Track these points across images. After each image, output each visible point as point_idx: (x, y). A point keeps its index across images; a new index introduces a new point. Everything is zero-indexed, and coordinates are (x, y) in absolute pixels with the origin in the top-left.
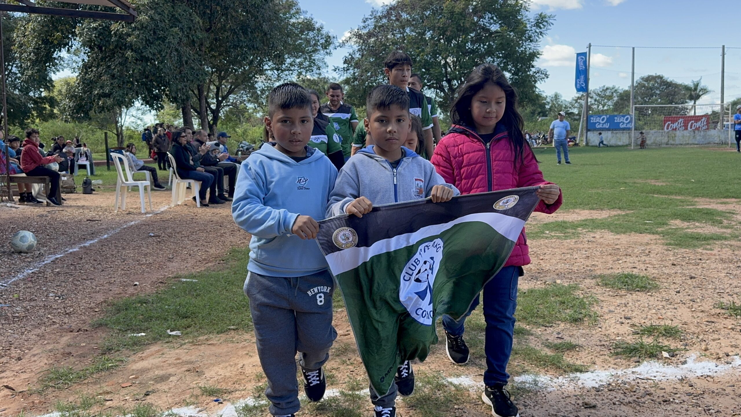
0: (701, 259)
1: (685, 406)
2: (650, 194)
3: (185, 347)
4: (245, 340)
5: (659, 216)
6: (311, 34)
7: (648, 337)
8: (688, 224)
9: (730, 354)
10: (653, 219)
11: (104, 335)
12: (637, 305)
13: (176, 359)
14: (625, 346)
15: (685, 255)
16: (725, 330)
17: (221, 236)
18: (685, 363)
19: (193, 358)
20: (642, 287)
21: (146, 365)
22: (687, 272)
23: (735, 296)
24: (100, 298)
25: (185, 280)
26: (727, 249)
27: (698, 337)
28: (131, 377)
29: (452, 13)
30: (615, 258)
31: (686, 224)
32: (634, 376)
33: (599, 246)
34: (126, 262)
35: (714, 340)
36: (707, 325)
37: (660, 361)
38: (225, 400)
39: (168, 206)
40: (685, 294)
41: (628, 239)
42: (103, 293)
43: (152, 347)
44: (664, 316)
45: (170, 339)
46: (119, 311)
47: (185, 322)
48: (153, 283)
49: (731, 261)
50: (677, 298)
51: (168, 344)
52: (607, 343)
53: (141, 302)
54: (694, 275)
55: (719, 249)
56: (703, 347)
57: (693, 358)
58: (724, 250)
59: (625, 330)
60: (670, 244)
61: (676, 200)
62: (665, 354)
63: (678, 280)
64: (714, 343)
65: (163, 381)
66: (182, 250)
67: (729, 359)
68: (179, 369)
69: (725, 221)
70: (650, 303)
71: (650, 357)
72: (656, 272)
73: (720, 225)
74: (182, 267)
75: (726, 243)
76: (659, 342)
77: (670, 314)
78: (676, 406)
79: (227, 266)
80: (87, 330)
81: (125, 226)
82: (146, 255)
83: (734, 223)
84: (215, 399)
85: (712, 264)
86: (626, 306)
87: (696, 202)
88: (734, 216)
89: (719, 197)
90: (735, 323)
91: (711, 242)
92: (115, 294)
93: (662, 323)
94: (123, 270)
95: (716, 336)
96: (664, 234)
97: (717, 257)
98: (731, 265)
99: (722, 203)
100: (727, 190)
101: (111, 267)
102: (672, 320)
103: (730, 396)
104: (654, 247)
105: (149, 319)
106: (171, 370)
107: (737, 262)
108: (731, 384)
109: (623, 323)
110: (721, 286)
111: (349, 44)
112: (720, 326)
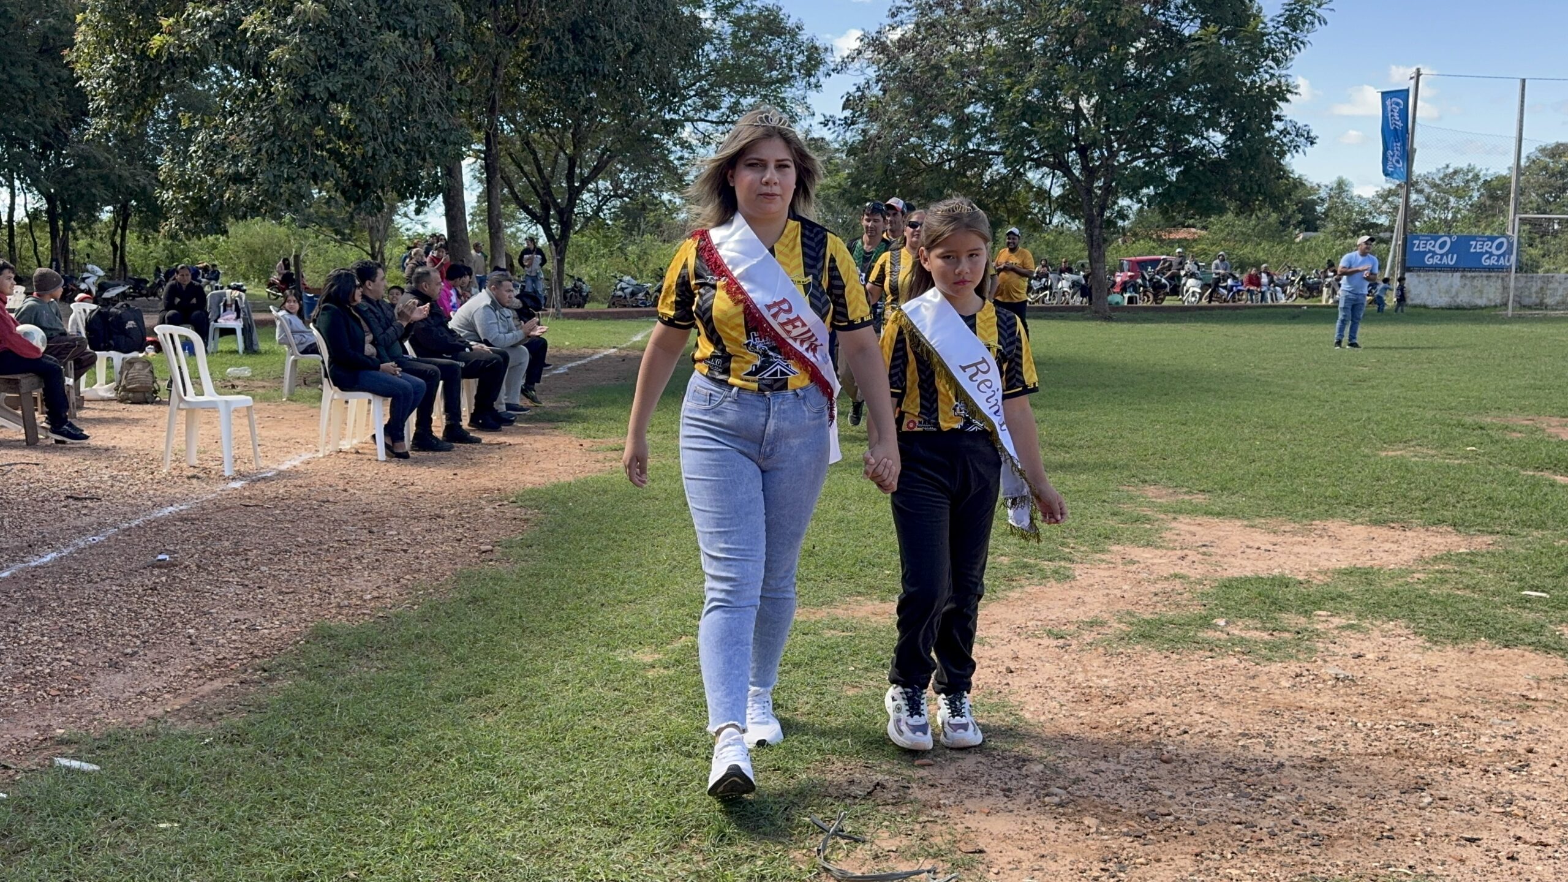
5: (1566, 570)
10: (1550, 584)
17: (342, 570)
39: (305, 456)
41: (1463, 675)
66: (188, 623)
79: (252, 697)
81: (137, 522)
111: (857, 64)
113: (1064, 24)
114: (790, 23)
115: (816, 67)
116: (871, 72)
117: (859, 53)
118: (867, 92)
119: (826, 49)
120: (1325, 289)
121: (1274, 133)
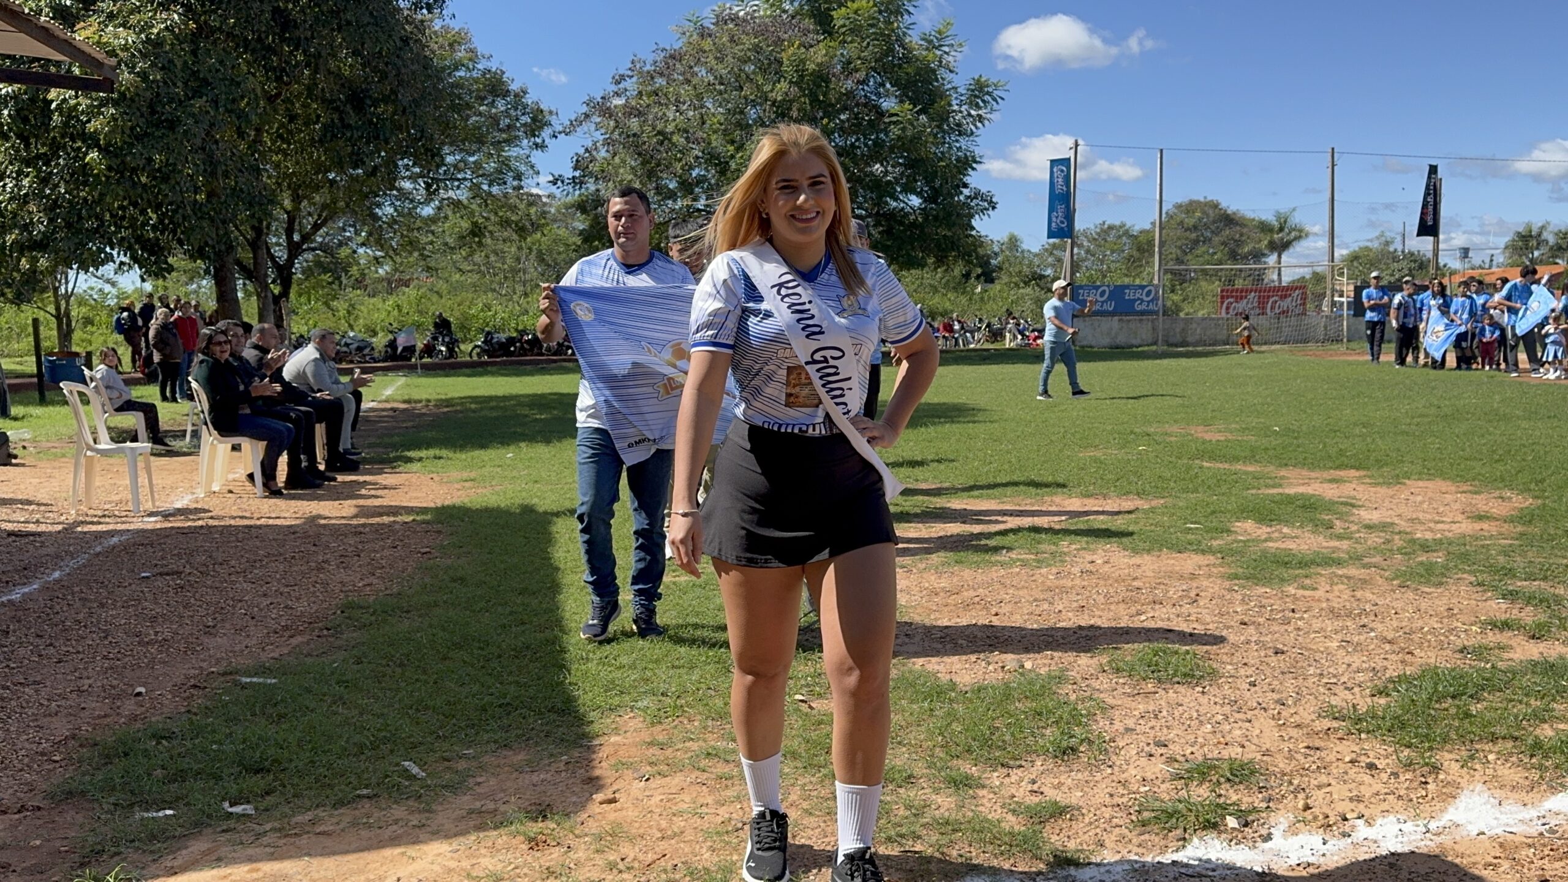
0: (1293, 611)
2: (1197, 462)
3: (265, 840)
4: (396, 822)
5: (1213, 512)
6: (501, 105)
7: (1201, 784)
8: (1269, 530)
9: (1348, 816)
10: (1202, 520)
11: (79, 818)
12: (1177, 714)
14: (1157, 805)
15: (1264, 601)
16: (1340, 763)
17: (319, 569)
18: (1268, 838)
20: (1185, 675)
22: (1268, 638)
23: (1356, 690)
24: (61, 728)
25: (248, 680)
26: (1342, 587)
27: (1290, 783)
29: (801, 72)
30: (1133, 610)
31: (1263, 531)
32: (1176, 870)
33: (1102, 582)
34: (110, 638)
35: (1319, 787)
36: (1306, 756)
37: (1224, 836)
39: (190, 497)
40: (1266, 688)
41: (1155, 567)
42: (66, 716)
43: (193, 842)
44: (1228, 739)
45: (232, 823)
46: (108, 759)
47: (258, 782)
48: (178, 688)
49: (1349, 614)
50: (1252, 698)
51: (227, 836)
52: (1125, 800)
53: (158, 737)
54: (1280, 646)
55: (1328, 588)
56: (1302, 804)
57: (1282, 827)
58: (1335, 588)
59: (1157, 770)
60: (1236, 577)
61: (1246, 473)
62: (1232, 822)
63: (1253, 658)
64: (1320, 794)
66: (234, 607)
67: (1347, 826)
69: (1337, 523)
70: (1202, 710)
71: (1204, 828)
73: (1329, 532)
74: (237, 649)
75: (1340, 572)
76: (1220, 796)
77: (1238, 732)
79: (338, 643)
80: (39, 808)
81: (98, 549)
82: (154, 619)
83: (1354, 528)
85: (1315, 621)
86: (1156, 717)
87: (1283, 478)
88: (1355, 511)
89: (1326, 468)
90: (1356, 749)
91: (1311, 570)
92: (94, 718)
93: (1225, 754)
94: (105, 657)
95: (1323, 779)
96: (1224, 553)
97: (1324, 605)
98: (1349, 623)
99: (1332, 481)
100: (1341, 453)
101: (78, 652)
102: (1243, 747)
104: (1205, 583)
105: (181, 776)
107: (1360, 615)
109: (1151, 755)
110: (1331, 670)
111: (585, 126)
112: (1332, 757)
113: (779, 98)
114: (514, 87)
115: (541, 128)
116: (599, 136)
117: (587, 116)
118: (594, 153)
119: (551, 112)
120: (1008, 335)
121: (962, 198)
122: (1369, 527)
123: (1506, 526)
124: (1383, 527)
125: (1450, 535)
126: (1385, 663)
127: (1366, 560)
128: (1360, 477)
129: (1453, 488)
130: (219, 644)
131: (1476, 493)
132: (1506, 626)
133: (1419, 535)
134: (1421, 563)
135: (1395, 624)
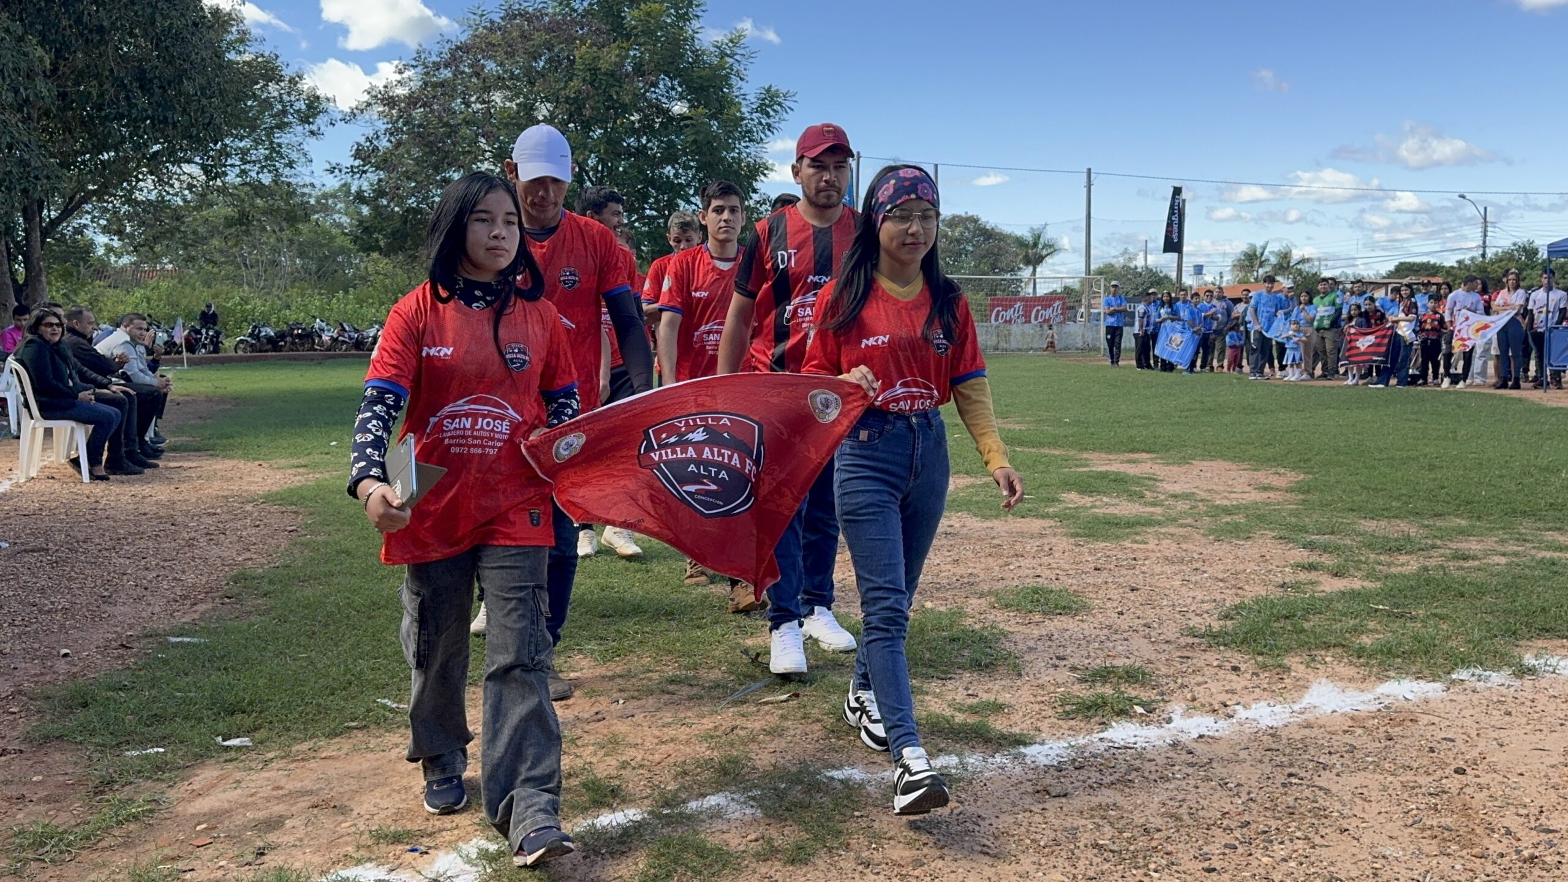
0: (1135, 559)
1: (1192, 782)
3: (274, 765)
5: (1041, 486)
6: (273, 89)
7: (1103, 684)
8: (1091, 499)
9: (1228, 703)
10: (1034, 492)
11: (69, 757)
12: (1066, 636)
13: (274, 789)
14: (1075, 701)
15: (1108, 553)
16: (1210, 668)
17: (190, 546)
18: (1169, 721)
19: (308, 784)
20: (1064, 608)
21: (217, 804)
22: (1122, 580)
23: (1205, 616)
25: (178, 640)
26: (1168, 541)
27: (1175, 682)
28: (198, 828)
29: (594, 71)
30: (1000, 562)
31: (1087, 500)
32: (1106, 744)
33: (966, 542)
35: (1199, 684)
36: (1181, 663)
37: (1134, 720)
38: (430, 848)
39: (10, 483)
40: (1132, 616)
41: (1007, 528)
44: (1115, 653)
47: (241, 721)
48: (103, 650)
49: (1182, 561)
50: (1123, 623)
51: (234, 764)
52: (1047, 698)
54: (1134, 585)
55: (1157, 542)
56: (1189, 696)
57: (1178, 713)
58: (1164, 542)
59: (1065, 676)
60: (1078, 535)
61: (1055, 456)
62: (1139, 710)
63: (1114, 595)
64: (1201, 689)
65: (274, 829)
67: (1229, 710)
68: (292, 805)
69: (1147, 493)
70: (1086, 633)
71: (1118, 715)
72: (1074, 581)
73: (1143, 500)
75: (1163, 531)
76: (1124, 692)
77: (1120, 648)
78: (1178, 782)
83: (1162, 497)
84: (408, 847)
85: (1155, 566)
86: (1050, 640)
87: (1086, 459)
88: (1158, 484)
89: (1119, 451)
90: (1219, 657)
91: (1139, 529)
93: (1116, 663)
95: (1200, 679)
96: (1061, 517)
97: (1159, 555)
98: (1184, 568)
99: (1129, 461)
100: (1131, 439)
102: (1129, 658)
103: (1248, 763)
104: (1054, 540)
106: (279, 809)
107: (1190, 561)
108: (1243, 745)
109: (1057, 666)
110: (1180, 602)
111: (366, 116)
112: (1201, 664)
122: (1175, 496)
123: (1288, 495)
124: (1186, 496)
125: (1244, 502)
126: (1223, 596)
127: (1180, 521)
128: (1152, 459)
129: (1234, 467)
130: (123, 610)
131: (1255, 470)
132: (1311, 567)
133: (1218, 502)
134: (1227, 523)
135: (1222, 567)
